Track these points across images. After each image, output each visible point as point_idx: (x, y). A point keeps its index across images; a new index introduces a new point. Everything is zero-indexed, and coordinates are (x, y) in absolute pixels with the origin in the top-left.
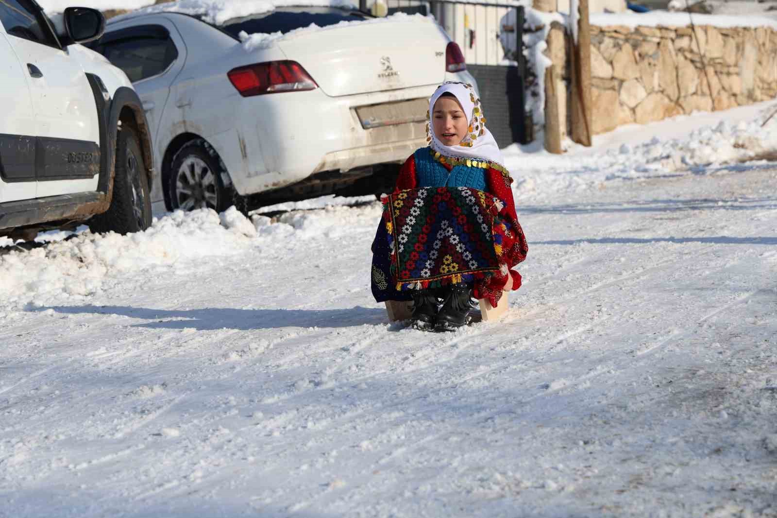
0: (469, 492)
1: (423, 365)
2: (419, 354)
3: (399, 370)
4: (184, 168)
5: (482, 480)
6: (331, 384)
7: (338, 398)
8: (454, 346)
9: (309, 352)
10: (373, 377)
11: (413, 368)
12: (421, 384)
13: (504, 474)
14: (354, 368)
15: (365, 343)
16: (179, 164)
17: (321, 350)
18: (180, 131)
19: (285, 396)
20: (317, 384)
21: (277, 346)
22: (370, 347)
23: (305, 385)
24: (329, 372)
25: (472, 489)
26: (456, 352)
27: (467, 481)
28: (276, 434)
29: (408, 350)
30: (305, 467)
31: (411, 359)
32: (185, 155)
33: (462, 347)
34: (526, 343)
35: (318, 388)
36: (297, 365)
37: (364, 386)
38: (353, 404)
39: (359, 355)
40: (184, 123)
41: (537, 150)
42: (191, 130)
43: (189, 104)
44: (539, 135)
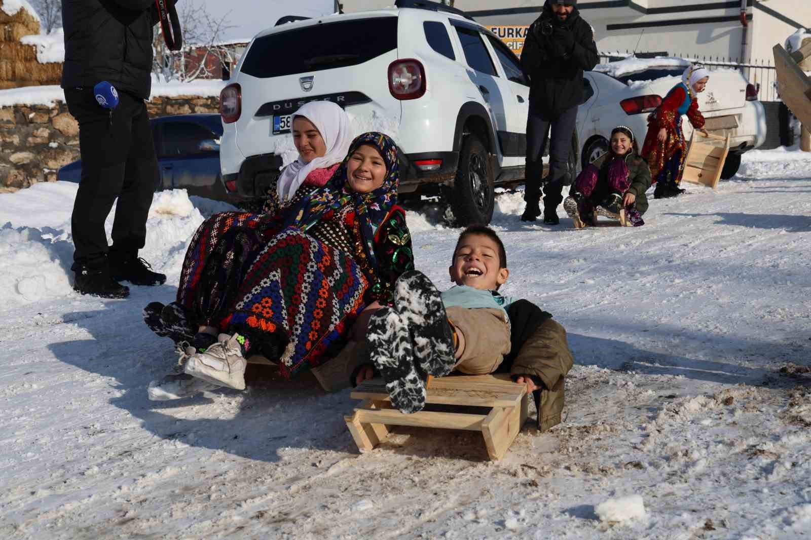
0: (762, 318)
1: (732, 254)
2: (729, 249)
3: (717, 256)
4: (594, 154)
5: (770, 312)
6: (678, 262)
7: (682, 269)
8: (750, 245)
9: (664, 246)
10: (702, 260)
11: (726, 255)
12: (731, 263)
13: (783, 309)
14: (691, 254)
15: (697, 242)
16: (591, 151)
17: (672, 245)
18: (592, 134)
19: (652, 267)
20: (670, 262)
21: (646, 243)
22: (700, 245)
23: (663, 262)
24: (677, 256)
25: (764, 316)
26: (751, 248)
27: (761, 313)
28: (648, 285)
29: (722, 247)
30: (665, 302)
31: (725, 251)
32: (595, 147)
33: (754, 246)
34: (794, 245)
35: (671, 264)
36: (658, 252)
37: (697, 263)
38: (690, 272)
39: (694, 248)
40: (595, 129)
41: (795, 150)
42: (599, 134)
43: (599, 120)
44: (797, 141)
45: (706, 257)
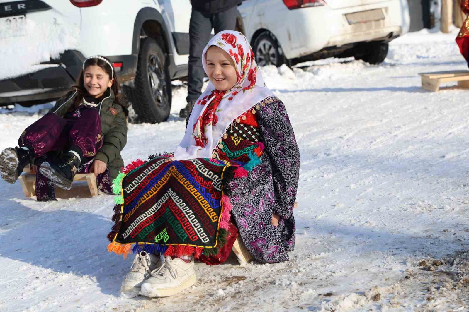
0: (405, 210)
1: (381, 146)
2: (378, 140)
3: (368, 148)
4: (261, 46)
5: (412, 204)
6: (335, 155)
7: (338, 162)
8: (396, 136)
9: (324, 139)
10: (355, 152)
11: (375, 147)
12: (379, 155)
13: (423, 201)
14: (346, 147)
15: (351, 135)
16: (258, 43)
17: (329, 138)
18: (259, 27)
19: (312, 161)
20: (328, 155)
21: (307, 136)
22: (354, 136)
23: (322, 156)
24: (333, 149)
25: (407, 209)
26: (397, 139)
27: (405, 205)
28: (309, 180)
29: (372, 138)
30: (323, 197)
31: (374, 142)
32: (261, 39)
33: (400, 137)
34: (432, 134)
35: (329, 157)
36: (318, 145)
37: (351, 156)
38: (346, 165)
39: (348, 140)
40: (261, 23)
41: (436, 32)
42: (264, 27)
43: (263, 14)
44: (438, 24)
45: (359, 149)
